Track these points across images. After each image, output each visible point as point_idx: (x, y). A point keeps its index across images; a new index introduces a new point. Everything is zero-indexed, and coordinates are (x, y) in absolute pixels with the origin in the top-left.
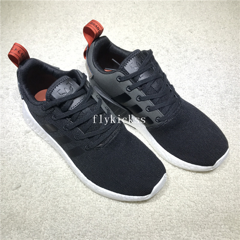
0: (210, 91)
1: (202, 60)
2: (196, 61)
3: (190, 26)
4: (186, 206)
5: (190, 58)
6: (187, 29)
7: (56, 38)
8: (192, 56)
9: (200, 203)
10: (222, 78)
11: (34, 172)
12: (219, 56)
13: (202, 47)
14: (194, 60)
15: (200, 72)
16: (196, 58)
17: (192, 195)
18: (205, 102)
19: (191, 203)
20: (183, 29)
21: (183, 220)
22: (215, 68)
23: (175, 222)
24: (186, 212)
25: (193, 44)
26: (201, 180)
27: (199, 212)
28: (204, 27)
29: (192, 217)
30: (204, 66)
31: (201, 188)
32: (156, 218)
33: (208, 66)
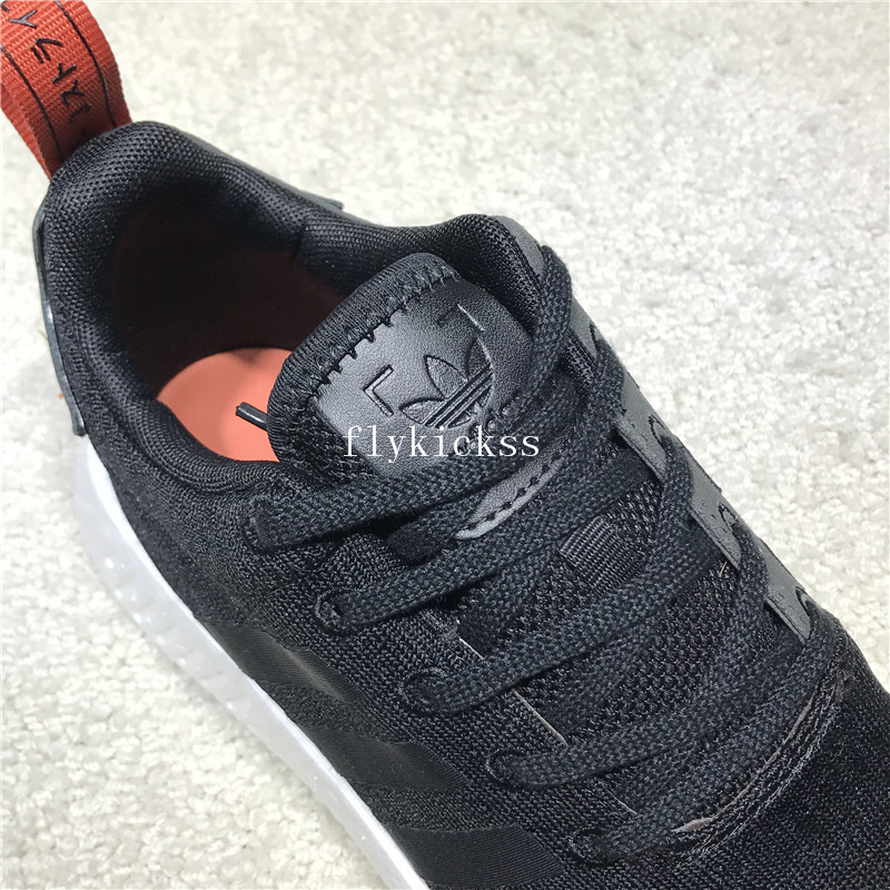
0: (868, 252)
1: (749, 80)
2: (713, 92)
5: (673, 83)
8: (679, 72)
14: (702, 91)
15: (764, 153)
16: (712, 75)
18: (861, 321)
22: (836, 106)
30: (772, 112)
33: (793, 108)
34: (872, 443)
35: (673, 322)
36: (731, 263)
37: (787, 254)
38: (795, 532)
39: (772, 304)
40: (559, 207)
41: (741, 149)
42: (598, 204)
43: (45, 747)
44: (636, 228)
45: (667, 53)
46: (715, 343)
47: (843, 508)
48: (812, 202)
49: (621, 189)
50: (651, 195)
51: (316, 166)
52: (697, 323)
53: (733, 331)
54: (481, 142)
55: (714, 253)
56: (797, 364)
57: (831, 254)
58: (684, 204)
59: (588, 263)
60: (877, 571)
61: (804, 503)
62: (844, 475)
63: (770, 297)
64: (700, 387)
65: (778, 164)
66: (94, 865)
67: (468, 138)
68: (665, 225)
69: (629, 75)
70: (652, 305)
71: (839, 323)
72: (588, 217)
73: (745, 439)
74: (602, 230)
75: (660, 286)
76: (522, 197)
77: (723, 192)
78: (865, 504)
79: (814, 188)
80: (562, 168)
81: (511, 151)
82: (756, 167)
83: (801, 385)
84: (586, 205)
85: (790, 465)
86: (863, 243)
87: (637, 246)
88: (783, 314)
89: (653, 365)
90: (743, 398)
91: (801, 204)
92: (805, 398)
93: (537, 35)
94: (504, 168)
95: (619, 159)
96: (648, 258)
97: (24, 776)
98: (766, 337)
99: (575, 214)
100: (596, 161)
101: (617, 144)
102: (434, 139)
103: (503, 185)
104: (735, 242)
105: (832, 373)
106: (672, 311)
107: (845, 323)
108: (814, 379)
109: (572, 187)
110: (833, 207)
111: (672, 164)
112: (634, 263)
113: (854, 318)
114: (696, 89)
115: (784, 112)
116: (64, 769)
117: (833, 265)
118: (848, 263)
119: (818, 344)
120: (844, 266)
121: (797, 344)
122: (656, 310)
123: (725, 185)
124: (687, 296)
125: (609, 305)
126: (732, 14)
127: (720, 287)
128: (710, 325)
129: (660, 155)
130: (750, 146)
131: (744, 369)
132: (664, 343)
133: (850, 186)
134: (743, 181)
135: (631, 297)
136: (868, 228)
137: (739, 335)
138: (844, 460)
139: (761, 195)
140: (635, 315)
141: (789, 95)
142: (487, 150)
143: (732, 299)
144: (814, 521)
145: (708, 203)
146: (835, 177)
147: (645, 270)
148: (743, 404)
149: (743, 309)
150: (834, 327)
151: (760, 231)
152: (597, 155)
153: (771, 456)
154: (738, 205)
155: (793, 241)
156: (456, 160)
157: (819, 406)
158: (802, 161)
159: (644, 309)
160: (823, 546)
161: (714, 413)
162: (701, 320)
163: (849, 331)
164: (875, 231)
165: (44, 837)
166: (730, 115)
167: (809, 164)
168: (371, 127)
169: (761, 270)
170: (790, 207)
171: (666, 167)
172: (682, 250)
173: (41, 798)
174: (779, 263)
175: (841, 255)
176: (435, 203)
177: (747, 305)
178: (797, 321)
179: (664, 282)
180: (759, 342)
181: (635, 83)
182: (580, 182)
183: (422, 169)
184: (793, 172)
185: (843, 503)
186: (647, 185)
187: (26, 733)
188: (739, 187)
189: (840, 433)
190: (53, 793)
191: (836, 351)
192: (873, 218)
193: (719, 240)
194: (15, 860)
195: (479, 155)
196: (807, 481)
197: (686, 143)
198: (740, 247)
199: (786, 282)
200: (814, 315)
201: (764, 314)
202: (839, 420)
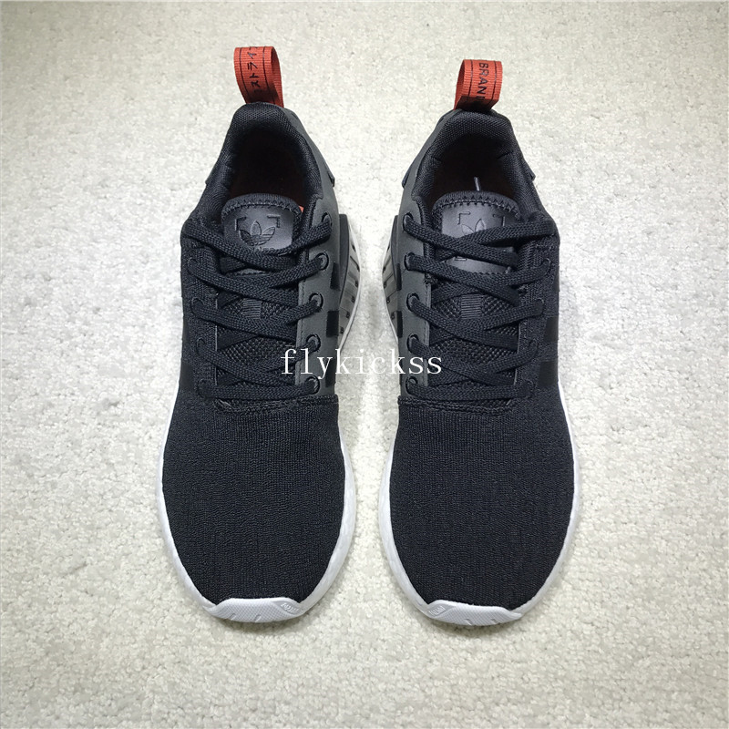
0: (651, 297)
1: (628, 202)
2: (608, 203)
3: (593, 97)
4: (569, 634)
5: (591, 195)
6: (585, 108)
7: (192, 130)
8: (596, 190)
9: (610, 625)
10: (687, 258)
11: (125, 525)
12: (678, 190)
13: (628, 163)
14: (603, 202)
15: (621, 239)
16: (612, 195)
17: (587, 603)
18: (633, 327)
19: (585, 626)
20: (574, 107)
21: (559, 674)
22: (666, 225)
23: (536, 680)
24: (569, 653)
25: (602, 154)
26: (615, 559)
27: (608, 653)
28: (636, 103)
29: (584, 667)
30: (633, 220)
31: (614, 583)
32: (477, 667)
33: (644, 220)
34: (615, 380)
36: (584, 286)
37: (612, 288)
39: (595, 309)
41: (611, 235)
45: (594, 179)
48: (634, 267)
56: (595, 338)
57: (632, 294)
63: (596, 306)
65: (625, 246)
69: (571, 186)
71: (623, 325)
77: (593, 253)
79: (638, 261)
82: (614, 245)
83: (594, 348)
86: (649, 292)
88: (599, 315)
91: (628, 267)
92: (593, 354)
93: (534, 156)
104: (590, 277)
105: (610, 346)
107: (626, 326)
108: (601, 347)
110: (643, 272)
113: (630, 325)
114: (601, 201)
115: (639, 221)
117: (631, 299)
118: (638, 299)
119: (609, 332)
120: (636, 301)
121: (599, 329)
123: (596, 249)
126: (633, 167)
129: (571, 228)
130: (615, 234)
133: (655, 264)
134: (605, 250)
136: (656, 286)
139: (611, 258)
141: (645, 214)
145: (584, 256)
146: (650, 258)
150: (620, 326)
151: (603, 275)
154: (598, 260)
155: (618, 283)
157: (598, 359)
158: (637, 247)
163: (626, 330)
164: (658, 288)
166: (612, 217)
167: (640, 250)
169: (596, 293)
170: (623, 267)
174: (606, 292)
175: (637, 295)
178: (604, 320)
181: (572, 190)
184: (630, 251)
188: (602, 252)
191: (616, 337)
192: (660, 282)
193: (583, 274)
197: (585, 225)
198: (591, 280)
199: (606, 301)
200: (613, 319)
201: (590, 313)
202: (604, 367)
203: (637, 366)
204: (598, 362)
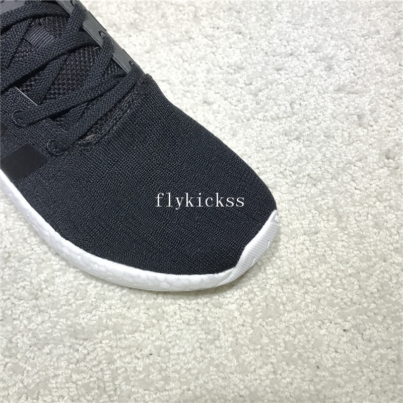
10: (375, 9)
18: (363, 72)
34: (371, 119)
35: (287, 76)
36: (309, 52)
37: (331, 48)
38: (343, 155)
39: (327, 67)
40: (236, 33)
41: (309, 7)
42: (253, 31)
43: (42, 256)
44: (269, 40)
46: (305, 84)
47: (361, 144)
48: (339, 27)
49: (261, 25)
50: (274, 27)
51: (133, 21)
52: (297, 76)
53: (312, 78)
54: (201, 9)
55: (302, 49)
56: (339, 90)
57: (349, 47)
58: (288, 30)
59: (250, 54)
60: (377, 167)
61: (346, 143)
62: (361, 131)
63: (326, 64)
64: (301, 101)
65: (324, 13)
66: (68, 300)
67: (195, 7)
68: (280, 39)
70: (278, 70)
71: (354, 74)
72: (249, 36)
73: (320, 120)
74: (255, 41)
75: (281, 62)
76: (220, 30)
77: (303, 25)
78: (370, 142)
79: (340, 21)
80: (236, 17)
81: (215, 12)
82: (315, 14)
83: (341, 98)
84: (248, 32)
85: (339, 129)
86: (361, 42)
87: (270, 47)
88: (331, 71)
89: (280, 93)
90: (318, 104)
91: (335, 28)
92: (343, 103)
94: (212, 18)
95: (259, 13)
96: (275, 52)
97: (34, 269)
98: (325, 80)
99: (243, 36)
100: (250, 14)
101: (258, 7)
102: (181, 8)
103: (212, 25)
104: (310, 44)
105: (353, 93)
106: (286, 72)
107: (357, 73)
108: (346, 95)
109: (241, 25)
110: (348, 29)
111: (281, 14)
112: (269, 54)
113: (360, 71)
116: (51, 265)
117: (350, 51)
118: (356, 50)
119: (346, 82)
120: (354, 51)
121: (338, 82)
122: (280, 72)
123: (303, 22)
124: (292, 66)
125: (261, 71)
127: (305, 61)
128: (302, 77)
129: (276, 11)
130: (312, 6)
131: (318, 93)
132: (284, 85)
133: (354, 20)
134: (311, 20)
135: (269, 67)
136: (363, 36)
137: (314, 80)
138: (360, 126)
139: (319, 25)
140: (271, 74)
142: (204, 11)
143: (311, 66)
144: (350, 150)
145: (297, 29)
146: (348, 17)
147: (274, 56)
148: (319, 107)
149: (315, 70)
150: (352, 75)
151: (319, 39)
152: (250, 12)
153: (331, 126)
154: (310, 29)
155: (333, 42)
156: (191, 16)
157: (349, 106)
158: (334, 11)
159: (275, 72)
160: (355, 159)
161: (307, 111)
162: (299, 75)
163: (358, 77)
164: (366, 37)
165: (45, 291)
167: (337, 12)
168: (154, 5)
169: (321, 54)
170: (331, 29)
171: (279, 16)
172: (288, 48)
173: (42, 277)
174: (328, 51)
175: (353, 47)
176: (184, 33)
177: (317, 68)
178: (338, 74)
179: (282, 61)
180: (323, 82)
182: (244, 23)
183: (177, 20)
184: (330, 16)
185: (361, 142)
186: (272, 23)
187: (33, 252)
188: (310, 23)
189: (358, 116)
190: (47, 274)
191: (354, 84)
192: (364, 32)
193: (303, 43)
194: (34, 301)
195: (201, 14)
196: (346, 134)
197: (286, 6)
198: (312, 45)
199: (331, 58)
200: (344, 71)
201: (324, 72)
202: (357, 111)
203: (381, 102)
204: (351, 108)
